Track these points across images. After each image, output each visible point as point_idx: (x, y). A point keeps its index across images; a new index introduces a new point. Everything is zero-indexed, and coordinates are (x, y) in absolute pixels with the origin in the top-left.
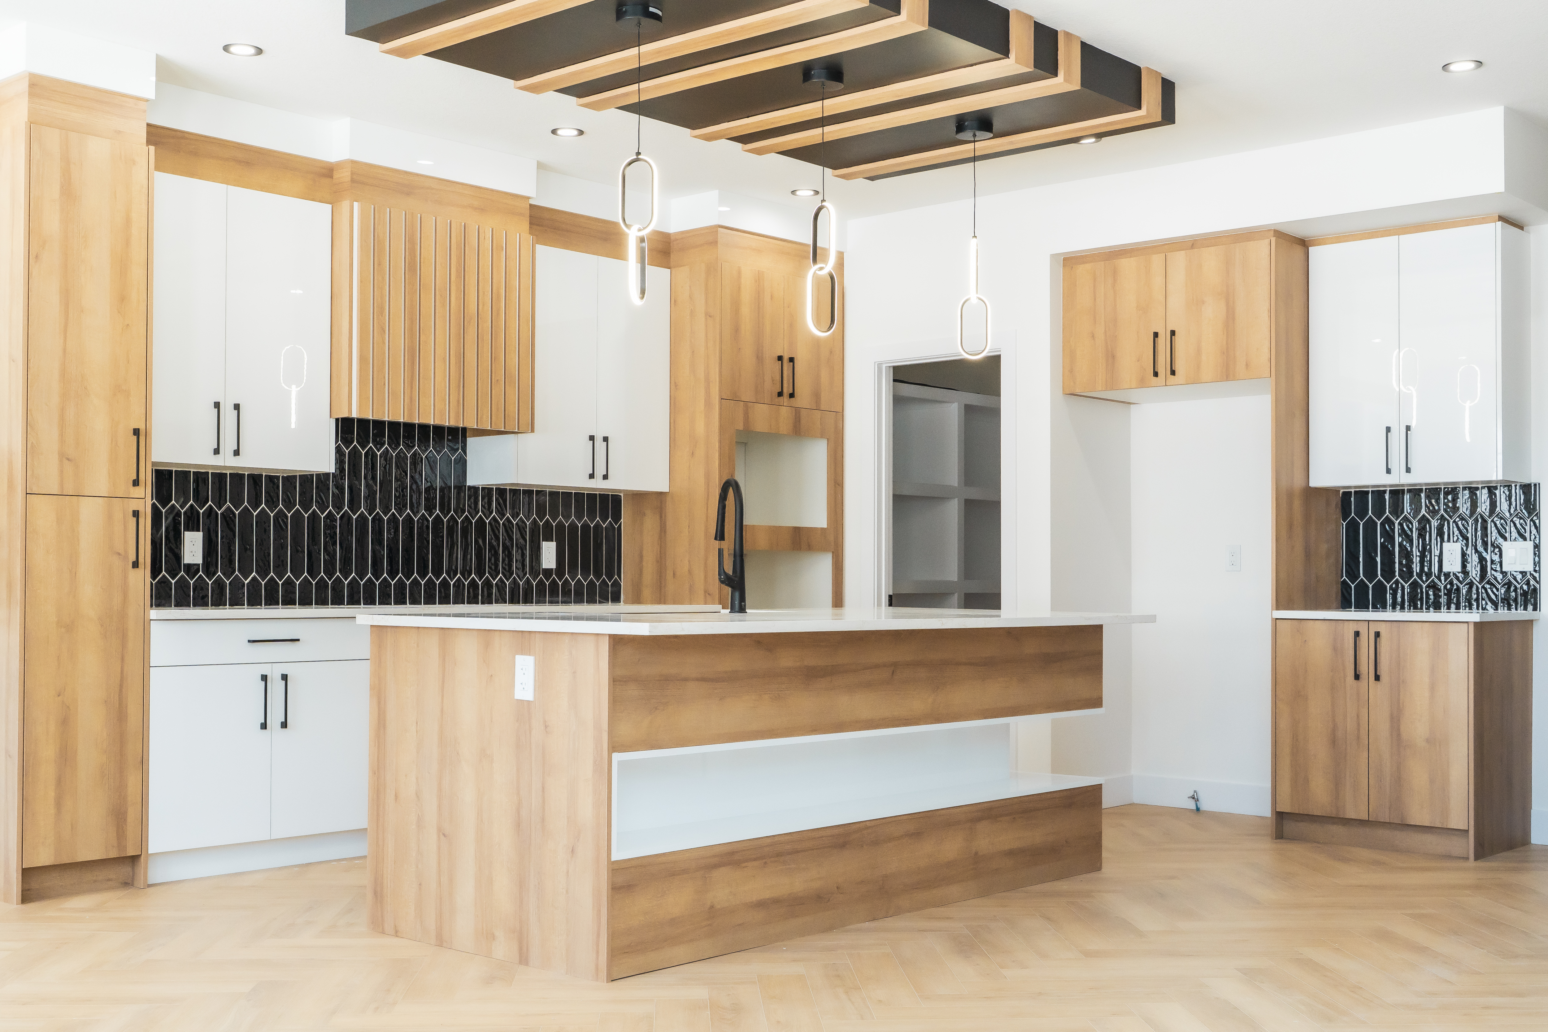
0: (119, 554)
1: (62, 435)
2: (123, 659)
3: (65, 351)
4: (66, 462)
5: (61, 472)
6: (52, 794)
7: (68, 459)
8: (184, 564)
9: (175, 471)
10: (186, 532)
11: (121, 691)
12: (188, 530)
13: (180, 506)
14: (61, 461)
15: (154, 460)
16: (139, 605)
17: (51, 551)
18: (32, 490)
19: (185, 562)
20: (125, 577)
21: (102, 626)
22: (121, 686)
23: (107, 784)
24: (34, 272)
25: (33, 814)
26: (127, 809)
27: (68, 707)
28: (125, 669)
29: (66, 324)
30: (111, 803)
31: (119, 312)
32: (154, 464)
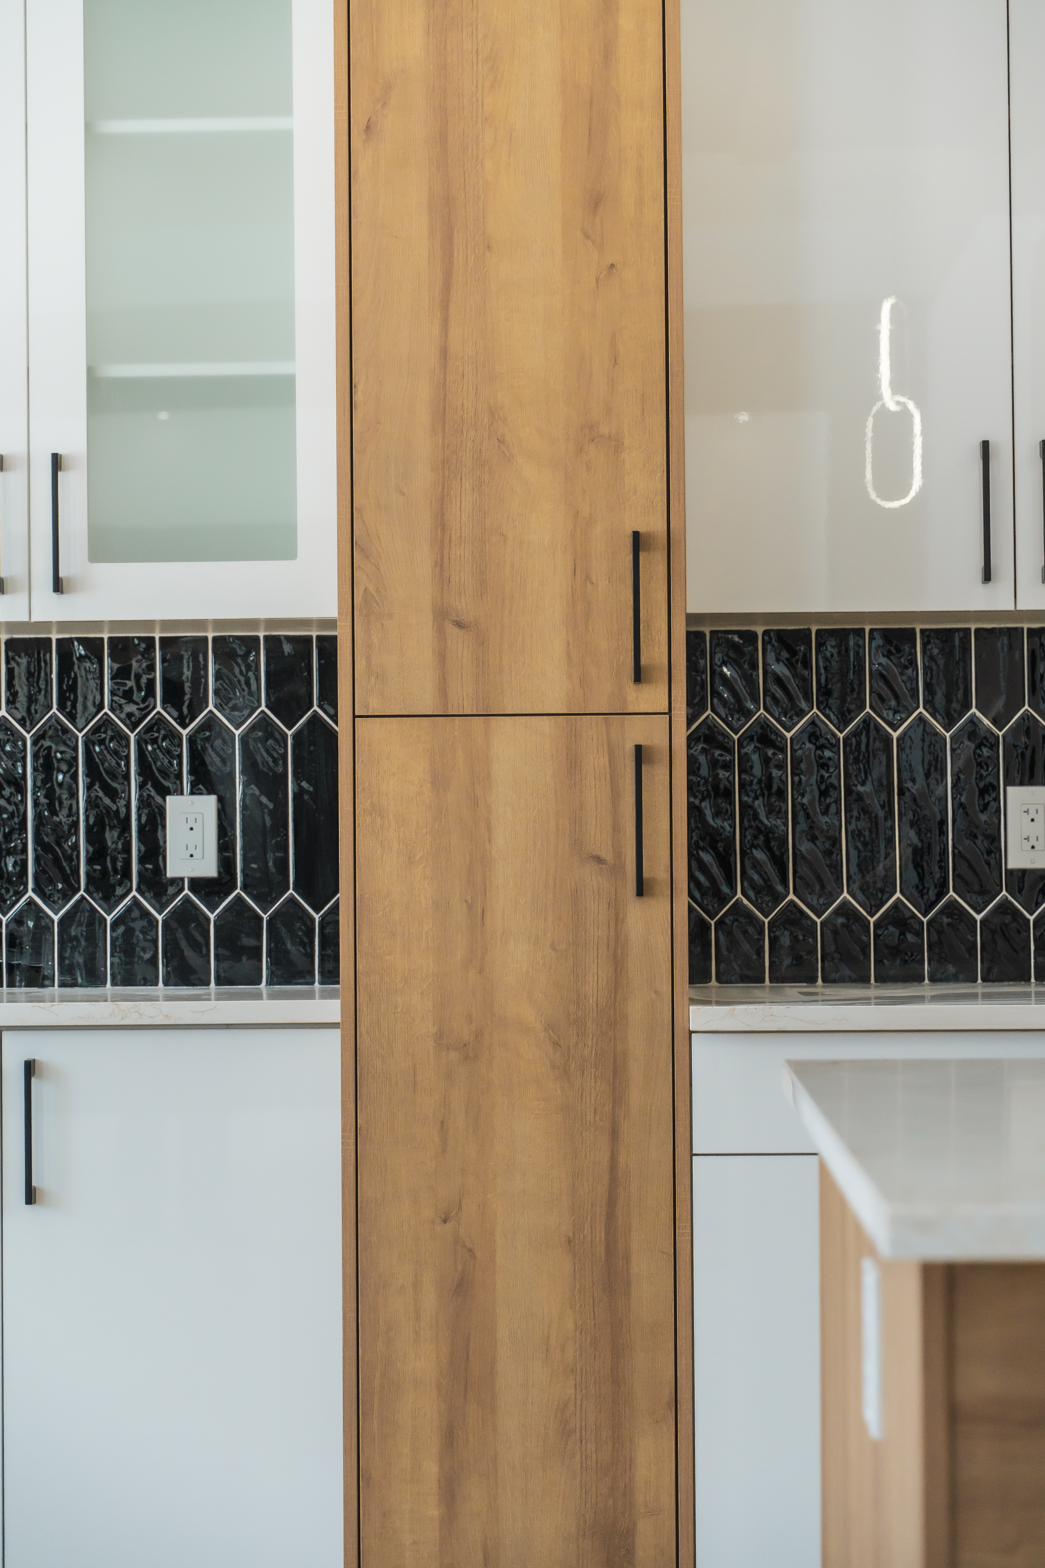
0: (599, 860)
1: (441, 567)
2: (614, 1134)
3: (444, 353)
4: (451, 630)
5: (442, 657)
6: (431, 1468)
7: (459, 625)
8: (1010, 873)
9: (977, 631)
10: (1010, 789)
11: (610, 1216)
12: (1013, 784)
13: (994, 722)
14: (440, 631)
15: (694, 607)
16: (656, 992)
17: (418, 858)
18: (367, 707)
19: (1010, 866)
20: (617, 919)
21: (556, 1044)
22: (612, 1202)
23: (578, 1455)
24: (361, 167)
25: (384, 1515)
26: (635, 1525)
27: (470, 1250)
28: (622, 1159)
29: (447, 287)
30: (588, 1505)
31: (588, 237)
32: (692, 618)
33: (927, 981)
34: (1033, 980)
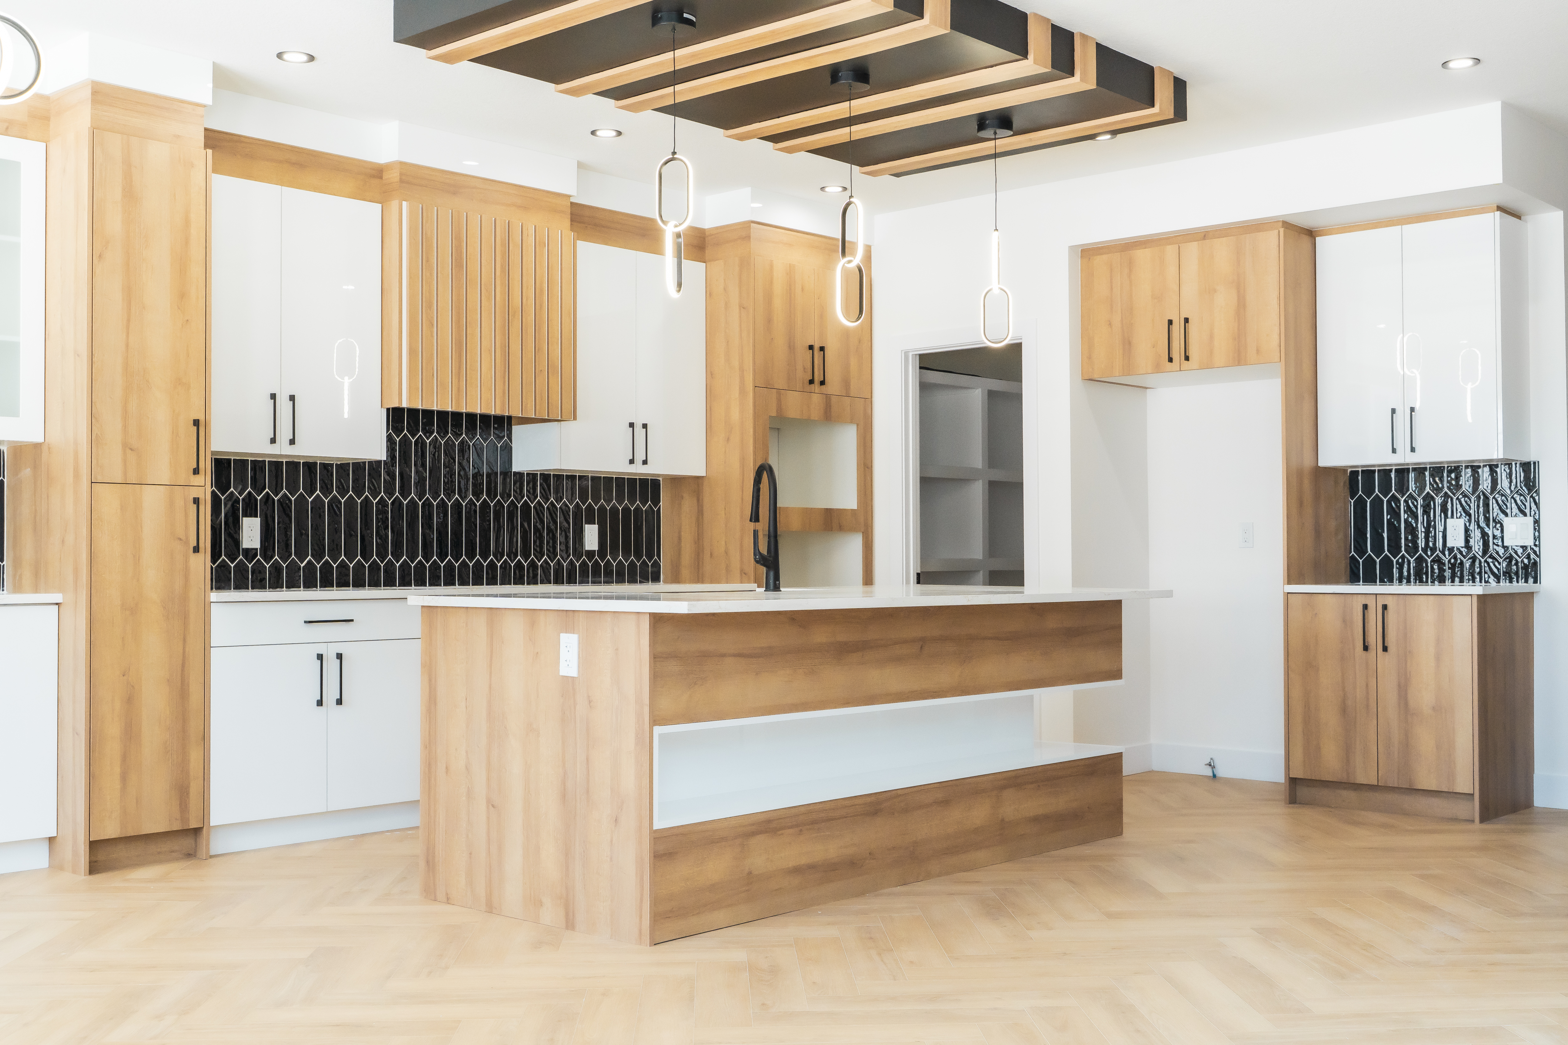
0: (180, 539)
1: (125, 427)
2: (184, 640)
3: (127, 345)
4: (129, 451)
5: (125, 461)
6: (117, 770)
7: (131, 449)
8: (243, 549)
9: (234, 459)
10: (244, 518)
11: (183, 670)
12: (246, 516)
13: (239, 494)
14: (124, 451)
15: (213, 449)
16: (199, 588)
17: (115, 537)
18: (97, 479)
19: (243, 547)
20: (186, 561)
21: (165, 608)
22: (183, 665)
23: (171, 760)
24: (98, 271)
25: (100, 789)
26: (190, 783)
27: (132, 686)
28: (187, 650)
29: (129, 321)
30: (174, 778)
31: (179, 308)
32: (213, 453)
33: (214, 589)
34: (250, 588)
